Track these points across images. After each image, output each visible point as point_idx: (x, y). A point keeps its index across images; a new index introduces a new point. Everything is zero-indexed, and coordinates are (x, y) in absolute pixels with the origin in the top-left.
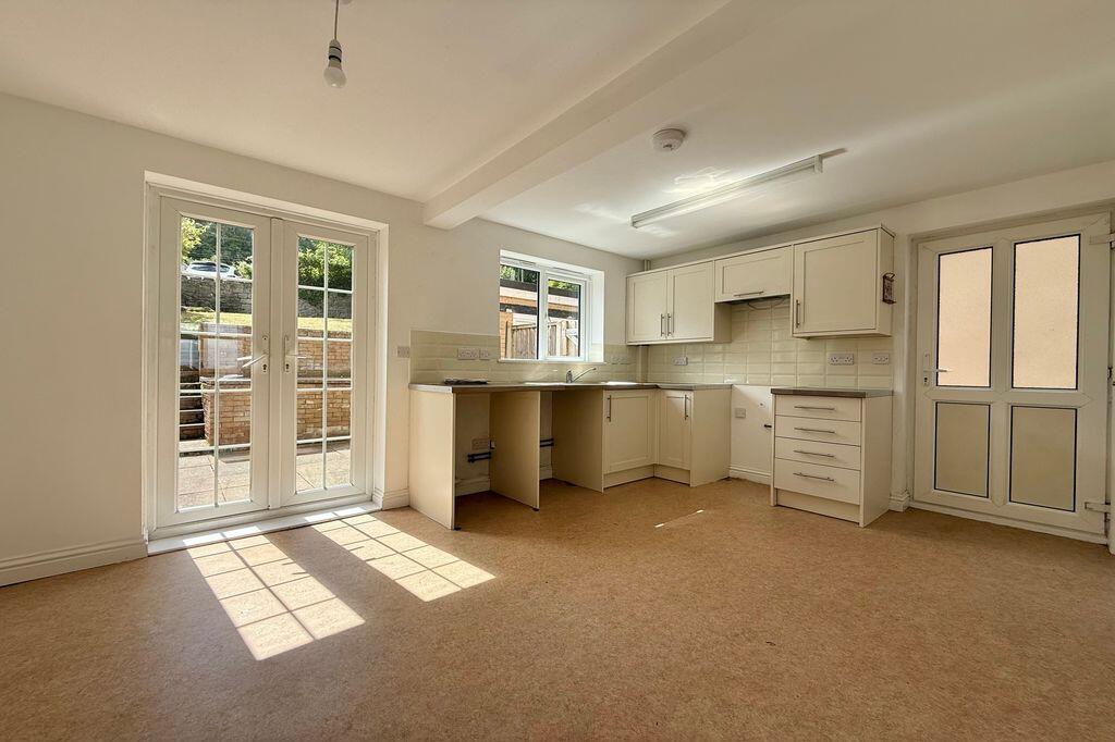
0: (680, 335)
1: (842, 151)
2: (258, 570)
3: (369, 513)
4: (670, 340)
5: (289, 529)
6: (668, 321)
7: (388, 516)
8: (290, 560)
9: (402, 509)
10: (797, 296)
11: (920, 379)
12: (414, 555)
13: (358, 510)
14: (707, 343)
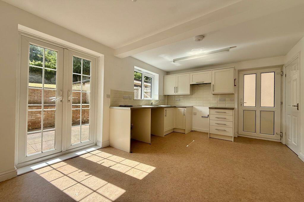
0: (180, 92)
1: (236, 47)
2: (70, 175)
3: (97, 150)
4: (177, 94)
5: (72, 158)
6: (176, 89)
7: (105, 150)
8: (80, 171)
9: (108, 147)
10: (213, 83)
11: (240, 105)
12: (123, 162)
13: (93, 149)
14: (188, 95)
